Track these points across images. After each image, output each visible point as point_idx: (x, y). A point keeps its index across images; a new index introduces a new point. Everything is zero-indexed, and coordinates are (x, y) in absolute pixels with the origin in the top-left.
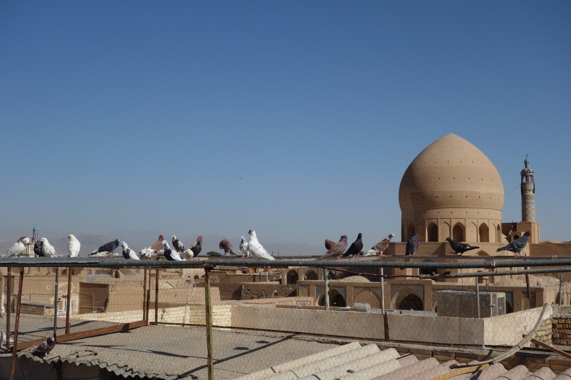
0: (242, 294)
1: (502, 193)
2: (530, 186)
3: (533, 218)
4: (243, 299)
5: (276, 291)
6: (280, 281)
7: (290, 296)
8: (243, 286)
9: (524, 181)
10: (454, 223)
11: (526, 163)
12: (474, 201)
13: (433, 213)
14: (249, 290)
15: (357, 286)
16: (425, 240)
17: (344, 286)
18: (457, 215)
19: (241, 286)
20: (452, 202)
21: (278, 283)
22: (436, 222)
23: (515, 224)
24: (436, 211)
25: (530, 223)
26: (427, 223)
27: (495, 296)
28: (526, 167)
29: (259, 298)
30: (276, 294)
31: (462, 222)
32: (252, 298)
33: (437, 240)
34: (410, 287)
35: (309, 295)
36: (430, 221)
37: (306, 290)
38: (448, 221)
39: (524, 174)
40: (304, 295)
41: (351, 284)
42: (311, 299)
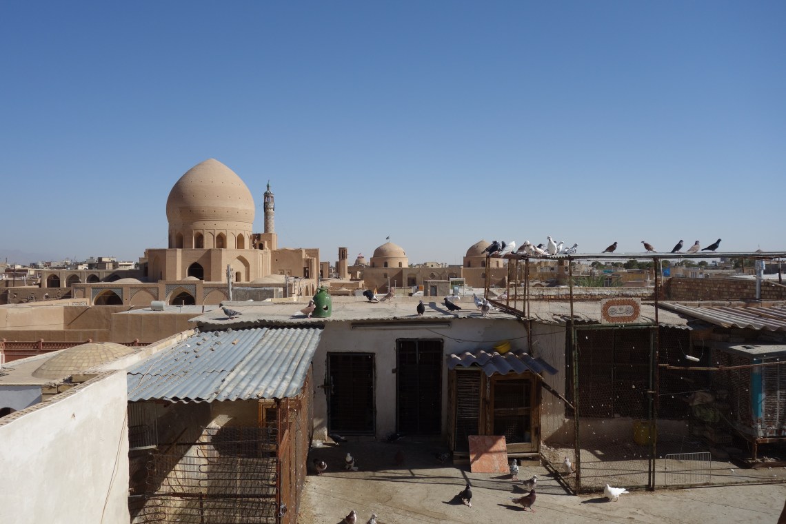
0: (9, 298)
1: (254, 209)
2: (271, 205)
3: (272, 230)
4: (10, 303)
5: (47, 294)
6: (40, 285)
7: (63, 298)
8: (9, 291)
9: (266, 201)
10: (217, 233)
11: (268, 186)
12: (233, 216)
13: (199, 225)
14: (16, 294)
15: (132, 287)
16: (192, 247)
17: (121, 288)
18: (220, 227)
19: (7, 290)
20: (215, 216)
21: (38, 286)
22: (202, 232)
23: (259, 235)
24: (202, 223)
25: (271, 234)
26: (194, 233)
27: (277, 290)
28: (268, 189)
29: (27, 302)
30: (47, 297)
31: (224, 232)
32: (21, 302)
33: (203, 247)
34: (183, 286)
35: (84, 297)
36: (196, 231)
37: (81, 292)
38: (212, 231)
39: (267, 195)
40: (78, 296)
41: (127, 285)
42: (87, 300)
